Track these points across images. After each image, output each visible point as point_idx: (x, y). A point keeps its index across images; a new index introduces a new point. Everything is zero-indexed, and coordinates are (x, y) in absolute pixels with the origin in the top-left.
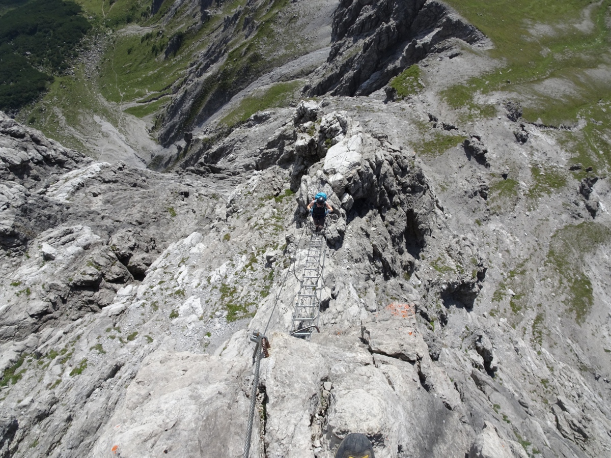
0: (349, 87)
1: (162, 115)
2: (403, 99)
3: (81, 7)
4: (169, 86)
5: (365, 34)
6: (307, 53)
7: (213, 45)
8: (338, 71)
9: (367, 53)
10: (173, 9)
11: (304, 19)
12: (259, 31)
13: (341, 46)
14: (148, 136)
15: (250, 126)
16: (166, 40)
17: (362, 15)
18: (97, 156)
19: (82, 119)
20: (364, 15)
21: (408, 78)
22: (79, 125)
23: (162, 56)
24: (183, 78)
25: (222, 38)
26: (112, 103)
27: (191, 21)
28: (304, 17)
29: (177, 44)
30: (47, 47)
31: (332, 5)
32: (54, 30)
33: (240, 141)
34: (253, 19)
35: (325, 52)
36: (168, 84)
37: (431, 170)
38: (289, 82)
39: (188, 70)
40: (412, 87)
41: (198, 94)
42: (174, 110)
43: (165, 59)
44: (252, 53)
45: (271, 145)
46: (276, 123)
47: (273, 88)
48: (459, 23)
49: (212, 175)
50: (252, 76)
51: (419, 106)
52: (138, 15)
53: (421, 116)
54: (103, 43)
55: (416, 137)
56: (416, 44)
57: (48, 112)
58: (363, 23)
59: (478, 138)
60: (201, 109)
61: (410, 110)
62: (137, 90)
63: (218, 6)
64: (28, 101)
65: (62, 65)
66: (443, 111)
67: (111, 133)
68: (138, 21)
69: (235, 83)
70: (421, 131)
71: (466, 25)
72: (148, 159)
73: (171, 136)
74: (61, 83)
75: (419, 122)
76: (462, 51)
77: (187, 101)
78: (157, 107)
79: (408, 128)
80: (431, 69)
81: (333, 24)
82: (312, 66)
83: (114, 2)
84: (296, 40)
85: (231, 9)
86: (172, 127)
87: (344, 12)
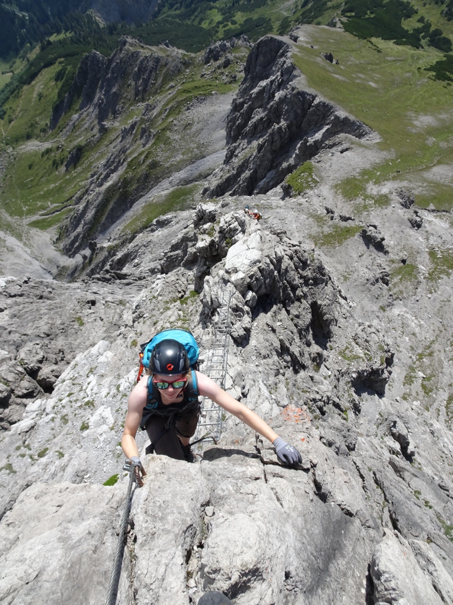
0: (247, 187)
1: (66, 226)
2: (299, 195)
4: (71, 198)
5: (258, 136)
6: (204, 157)
7: (112, 155)
8: (235, 172)
9: (261, 154)
10: (71, 123)
11: (199, 125)
12: (156, 139)
13: (236, 148)
14: (53, 247)
15: (153, 231)
16: (66, 153)
17: (253, 118)
20: (255, 118)
21: (302, 174)
23: (63, 169)
24: (85, 189)
25: (120, 148)
26: (15, 217)
27: (89, 134)
28: (198, 123)
29: (77, 156)
31: (224, 111)
33: (144, 246)
34: (149, 128)
35: (221, 155)
36: (70, 196)
37: (332, 261)
38: (189, 186)
39: (89, 181)
40: (307, 182)
41: (99, 203)
42: (77, 220)
43: (66, 171)
44: (150, 160)
45: (174, 248)
46: (178, 226)
47: (173, 192)
48: (346, 119)
49: (118, 281)
50: (152, 182)
51: (315, 200)
52: (37, 131)
53: (318, 209)
54: (3, 160)
55: (315, 230)
56: (308, 142)
58: (255, 126)
59: (375, 227)
60: (104, 218)
61: (307, 204)
62: (39, 204)
63: (115, 118)
66: (339, 204)
67: (16, 248)
68: (38, 137)
69: (136, 190)
70: (319, 224)
71: (354, 121)
72: (55, 271)
73: (75, 246)
75: (317, 215)
76: (352, 146)
77: (89, 210)
78: (61, 219)
79: (307, 222)
80: (323, 164)
81: (227, 128)
82: (210, 169)
83: (12, 120)
84: (193, 145)
85: (127, 120)
86: (76, 237)
87: (236, 116)
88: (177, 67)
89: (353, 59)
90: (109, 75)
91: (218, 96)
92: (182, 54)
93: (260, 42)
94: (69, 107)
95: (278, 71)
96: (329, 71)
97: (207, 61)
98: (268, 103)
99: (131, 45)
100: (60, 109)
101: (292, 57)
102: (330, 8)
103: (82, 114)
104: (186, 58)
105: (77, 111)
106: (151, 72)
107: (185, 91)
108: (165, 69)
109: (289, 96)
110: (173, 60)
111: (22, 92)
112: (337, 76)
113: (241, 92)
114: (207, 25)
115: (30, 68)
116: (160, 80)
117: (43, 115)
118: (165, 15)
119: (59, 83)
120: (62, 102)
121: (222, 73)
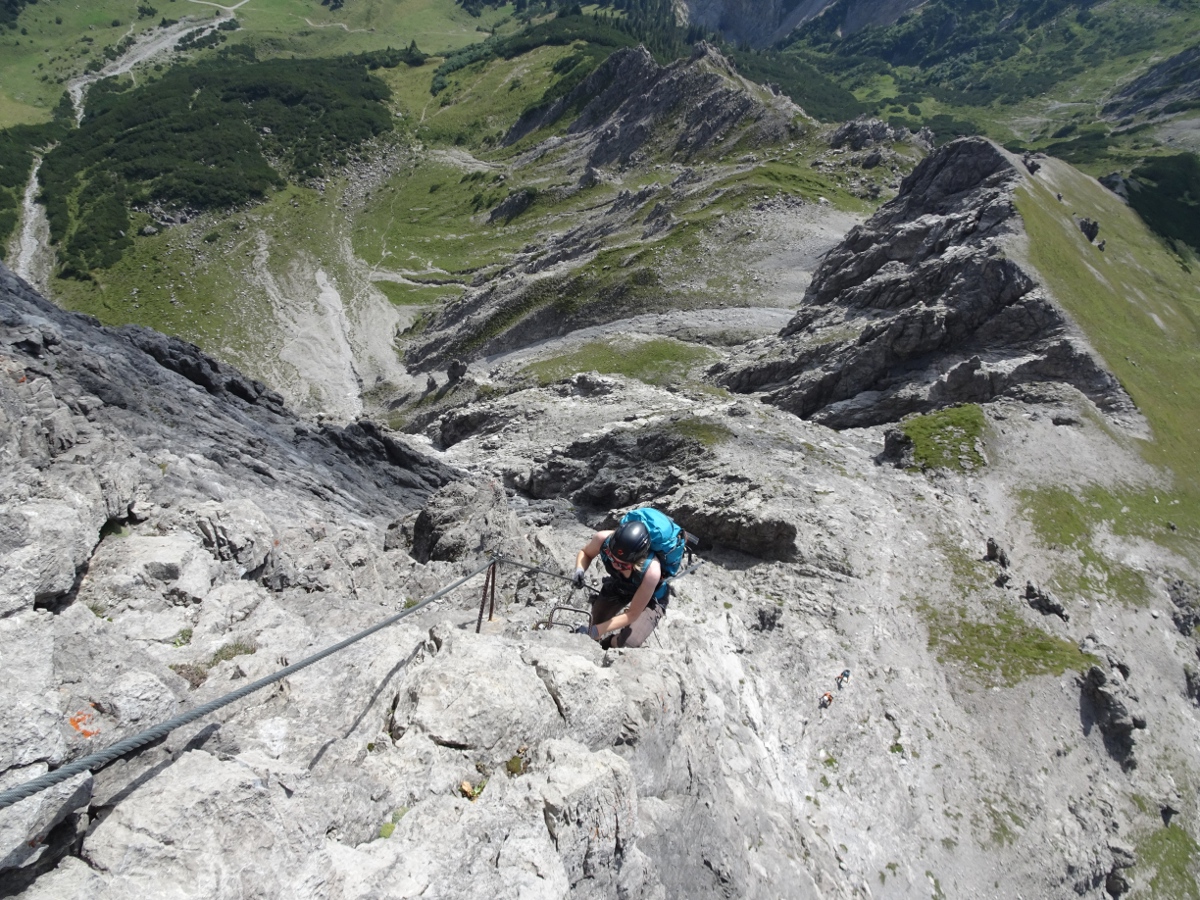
0: (805, 399)
1: (434, 315)
2: (924, 471)
3: (392, 93)
4: (472, 271)
5: (875, 311)
6: (747, 306)
7: (580, 229)
8: (793, 359)
9: (866, 348)
10: (541, 148)
11: (766, 245)
12: (674, 235)
13: (817, 315)
14: (391, 341)
15: (563, 393)
16: (504, 193)
17: (881, 274)
18: (285, 340)
19: (296, 268)
20: (883, 277)
21: (950, 428)
22: (286, 276)
23: (485, 216)
24: (502, 267)
25: (600, 223)
26: (360, 260)
27: (561, 178)
28: (766, 240)
29: (523, 204)
30: (303, 132)
31: (827, 239)
32: (327, 111)
34: (670, 209)
35: (781, 316)
36: (472, 267)
38: (691, 345)
39: (518, 256)
40: (956, 451)
41: (511, 301)
42: (456, 313)
43: (487, 222)
44: (643, 267)
47: (654, 343)
48: (1086, 359)
50: (626, 308)
51: (961, 503)
52: (478, 138)
53: (964, 533)
54: (397, 159)
55: (942, 592)
56: (978, 367)
57: (246, 235)
58: (878, 290)
59: (1124, 670)
60: (505, 330)
61: (937, 506)
62: (413, 256)
63: (621, 170)
64: (225, 203)
65: (311, 168)
66: (1019, 542)
67: (331, 311)
68: (475, 146)
69: (589, 308)
70: (960, 581)
71: (1101, 371)
72: (370, 383)
73: (429, 357)
74: (294, 197)
75: (957, 549)
76: (1085, 420)
77: (487, 306)
78: (434, 297)
79: (924, 557)
80: (1009, 428)
81: (818, 272)
82: (747, 333)
83: (449, 104)
84: (735, 275)
85: (640, 182)
86: (440, 342)
87: (846, 258)
88: (776, 131)
89: (1130, 258)
90: (647, 96)
91: (828, 209)
92: (796, 112)
93: (958, 144)
94: (553, 121)
95: (973, 208)
96: (1080, 253)
97: (837, 143)
98: (924, 258)
99: (712, 62)
100: (534, 117)
101: (1015, 191)
102: (1111, 157)
103: (567, 140)
104: (799, 123)
105: (562, 132)
106: (724, 119)
107: (769, 175)
108: (752, 126)
109: (978, 261)
110: (775, 117)
111: (489, 66)
112: (1093, 270)
113: (877, 220)
114: (864, 95)
115: (523, 35)
116: (733, 140)
117: (503, 116)
118: (797, 51)
119: (557, 75)
120: (544, 108)
121: (856, 176)
